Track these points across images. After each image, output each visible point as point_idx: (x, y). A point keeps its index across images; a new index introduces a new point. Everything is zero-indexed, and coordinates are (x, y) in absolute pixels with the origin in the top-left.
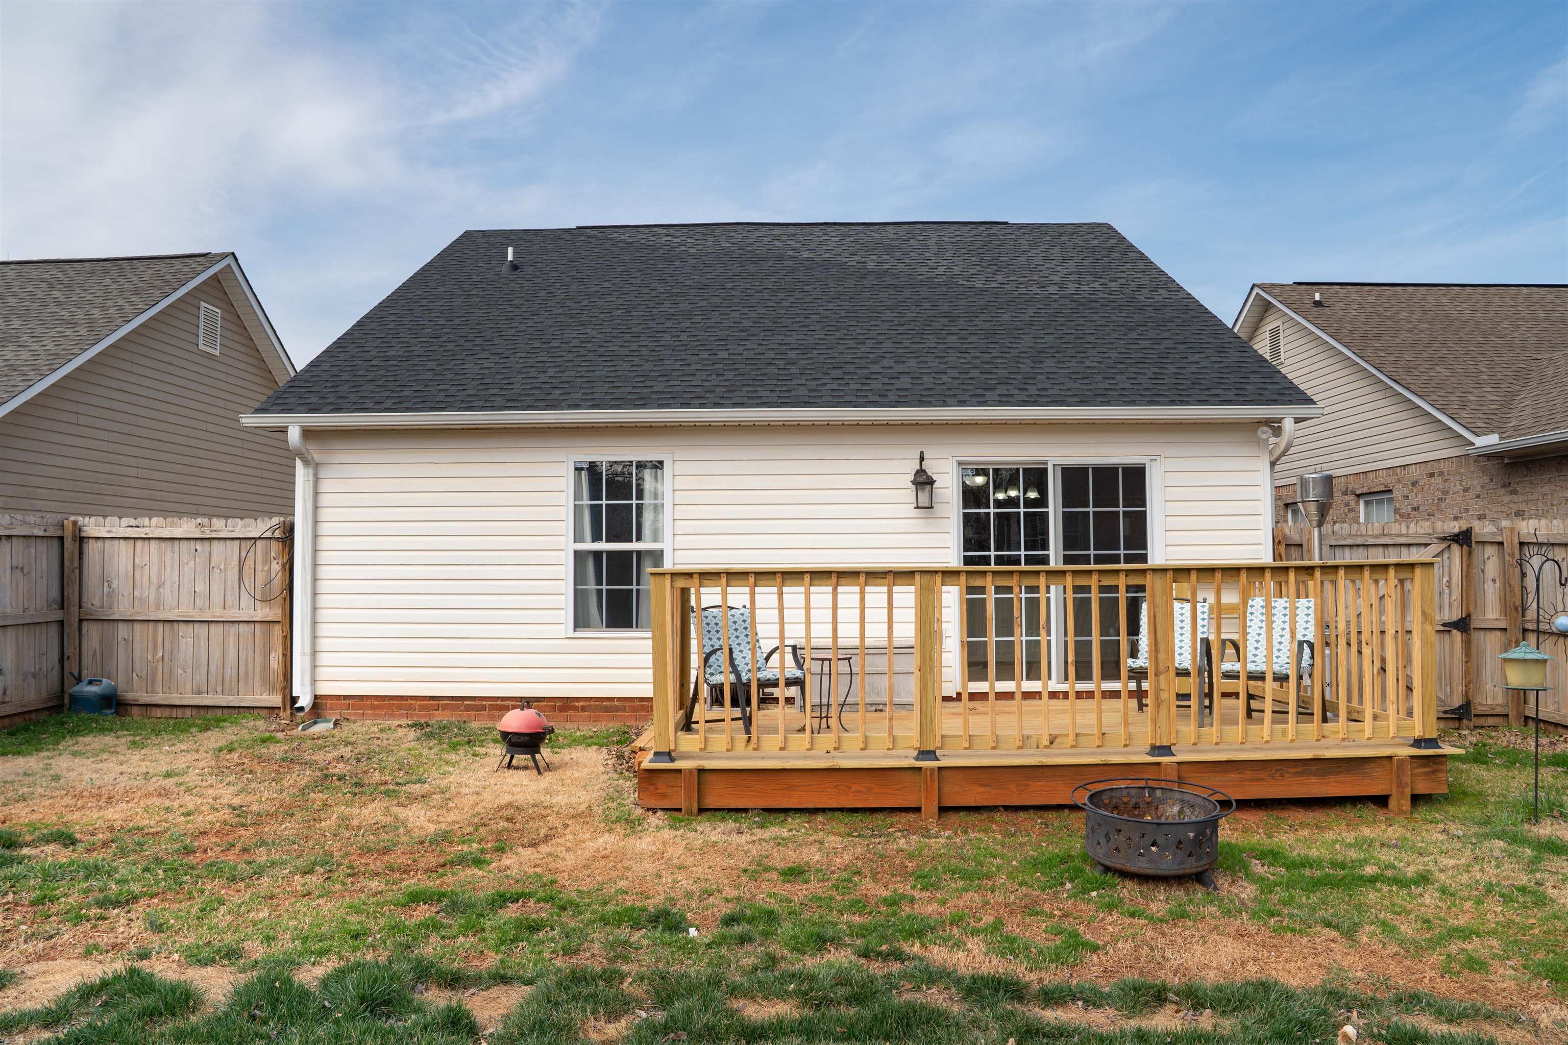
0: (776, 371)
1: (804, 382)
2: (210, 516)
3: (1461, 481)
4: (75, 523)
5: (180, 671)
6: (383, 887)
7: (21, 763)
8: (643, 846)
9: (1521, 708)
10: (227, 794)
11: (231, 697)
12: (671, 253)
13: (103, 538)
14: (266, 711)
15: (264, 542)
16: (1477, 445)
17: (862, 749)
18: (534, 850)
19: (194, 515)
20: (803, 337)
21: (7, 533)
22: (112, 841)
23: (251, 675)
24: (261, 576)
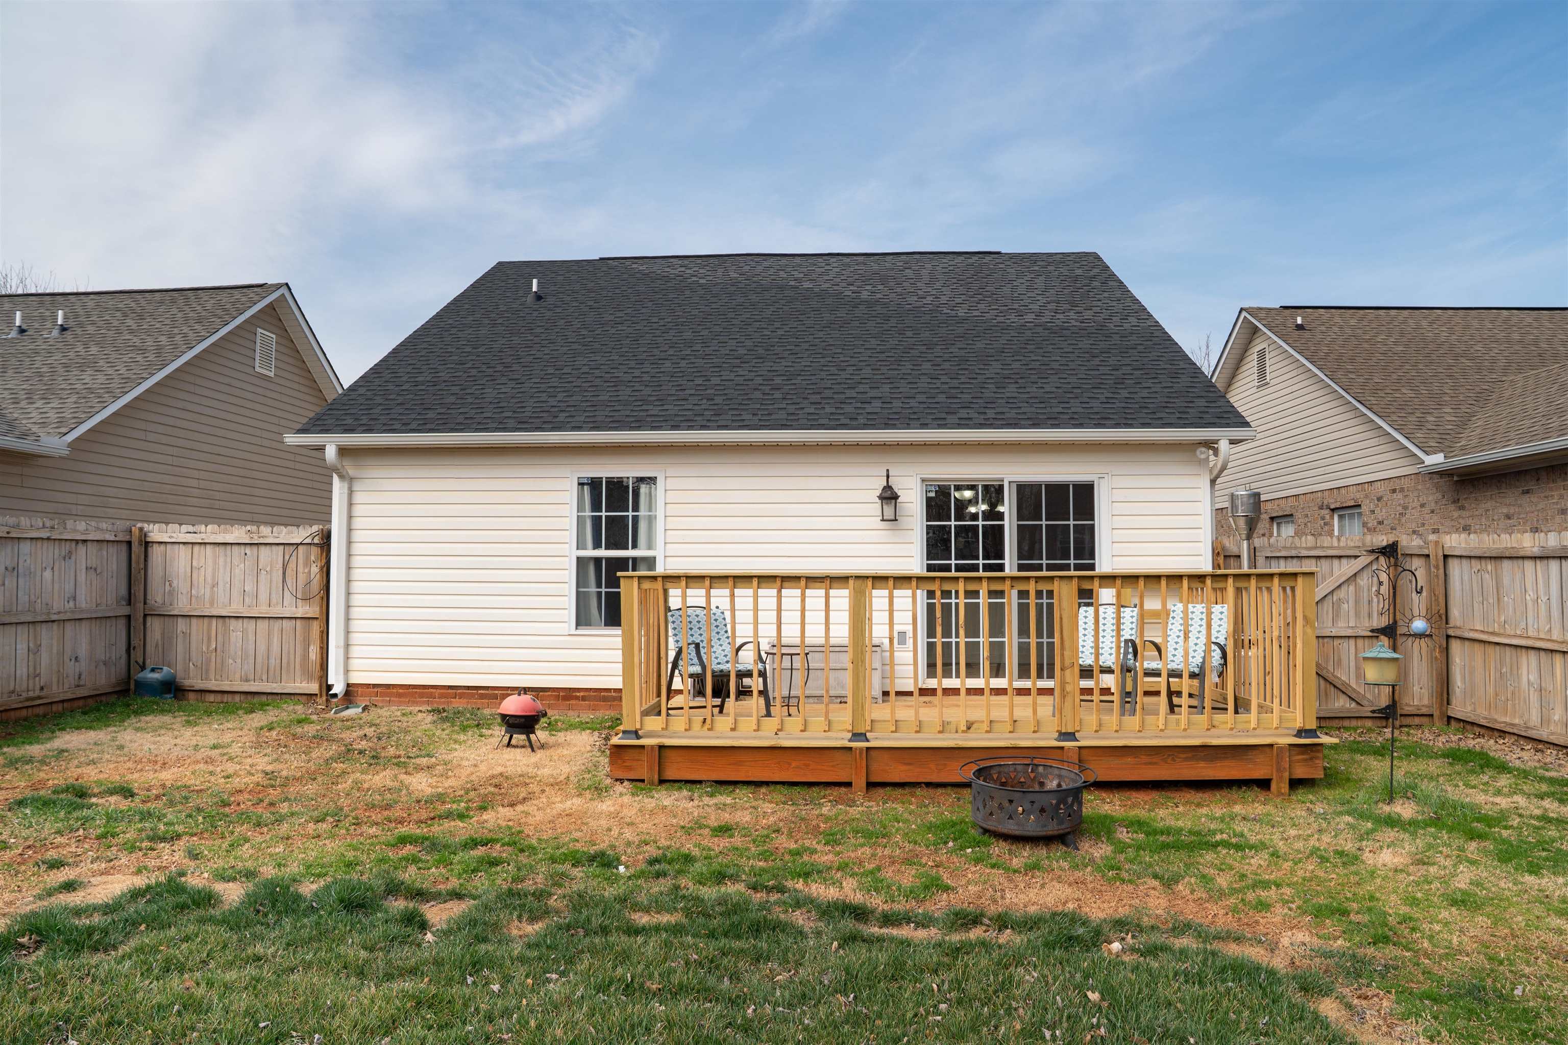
0: (761, 396)
1: (785, 406)
2: (258, 523)
3: (1419, 497)
4: (141, 529)
5: (231, 661)
6: (379, 833)
7: (92, 735)
8: (604, 807)
9: (1444, 709)
10: (263, 763)
11: (275, 685)
12: (683, 284)
13: (165, 543)
14: (305, 697)
15: (305, 547)
16: (1427, 463)
17: (802, 731)
18: (511, 809)
19: (243, 522)
20: (790, 364)
21: (83, 537)
22: (164, 795)
23: (292, 666)
24: (302, 578)
